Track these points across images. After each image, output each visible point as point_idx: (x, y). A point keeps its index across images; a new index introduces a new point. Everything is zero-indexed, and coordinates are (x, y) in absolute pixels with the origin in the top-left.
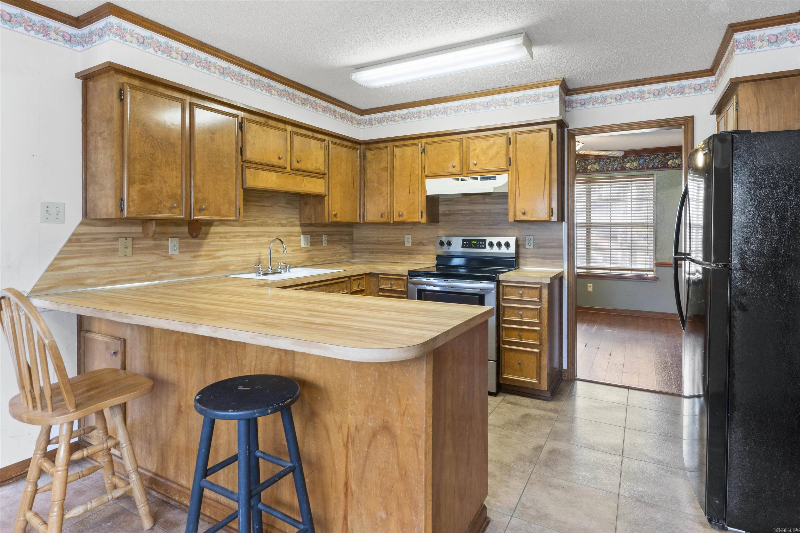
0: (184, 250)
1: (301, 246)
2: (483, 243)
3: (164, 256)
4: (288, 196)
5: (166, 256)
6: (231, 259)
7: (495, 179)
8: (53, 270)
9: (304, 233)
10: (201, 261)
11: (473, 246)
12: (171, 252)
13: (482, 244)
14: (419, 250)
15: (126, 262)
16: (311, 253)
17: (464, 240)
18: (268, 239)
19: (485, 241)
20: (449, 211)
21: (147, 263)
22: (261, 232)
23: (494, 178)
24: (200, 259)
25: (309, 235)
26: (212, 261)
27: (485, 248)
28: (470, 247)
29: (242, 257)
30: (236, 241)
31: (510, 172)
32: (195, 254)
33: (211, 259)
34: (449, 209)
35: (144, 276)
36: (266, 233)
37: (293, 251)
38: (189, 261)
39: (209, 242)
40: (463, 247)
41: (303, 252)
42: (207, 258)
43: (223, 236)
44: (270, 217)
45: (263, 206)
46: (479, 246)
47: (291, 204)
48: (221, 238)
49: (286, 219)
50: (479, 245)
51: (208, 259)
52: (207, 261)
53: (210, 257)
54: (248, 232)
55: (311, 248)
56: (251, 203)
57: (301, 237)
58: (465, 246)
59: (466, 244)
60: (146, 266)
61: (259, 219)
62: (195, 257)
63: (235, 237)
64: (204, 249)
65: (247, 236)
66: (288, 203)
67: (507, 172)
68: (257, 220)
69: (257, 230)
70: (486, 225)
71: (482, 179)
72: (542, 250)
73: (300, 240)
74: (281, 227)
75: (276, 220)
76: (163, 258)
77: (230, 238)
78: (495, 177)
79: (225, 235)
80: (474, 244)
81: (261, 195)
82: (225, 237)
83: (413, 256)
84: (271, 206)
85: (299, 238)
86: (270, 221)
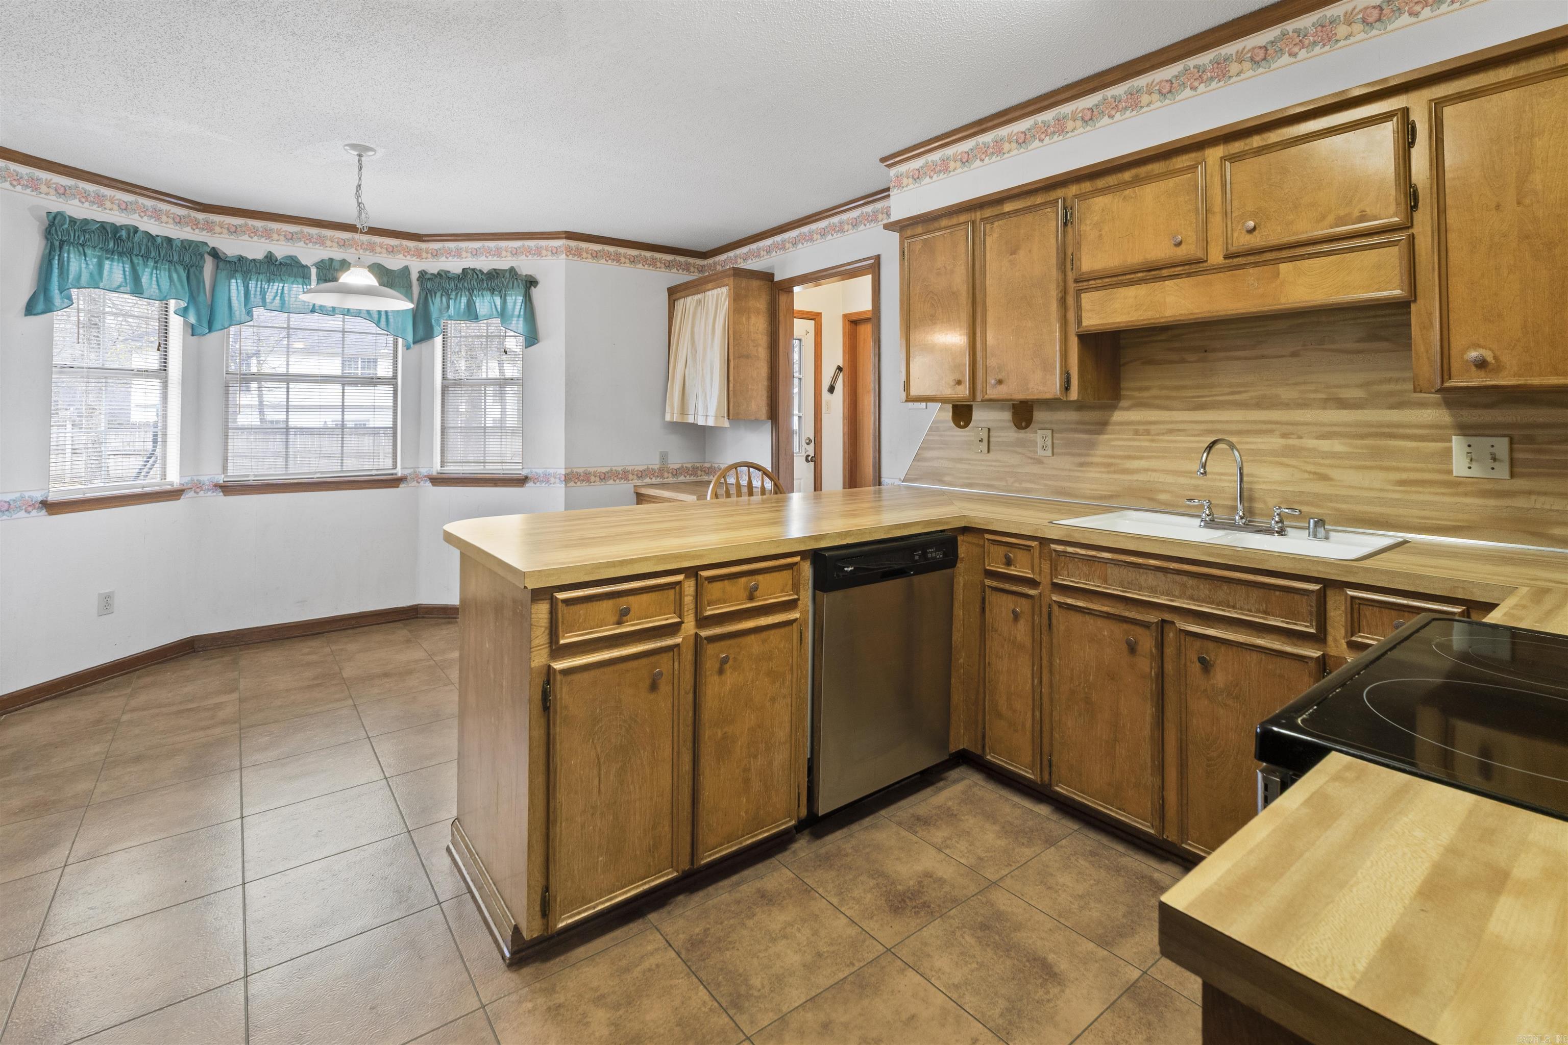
0: (1063, 451)
1: (1450, 472)
3: (1031, 458)
4: (1375, 316)
5: (1034, 459)
6: (1162, 478)
8: (918, 461)
9: (1465, 429)
10: (1092, 473)
12: (1040, 452)
15: (983, 461)
16: (1521, 502)
18: (1283, 441)
21: (1009, 466)
22: (1255, 422)
24: (1091, 469)
25: (1504, 436)
26: (1116, 476)
29: (1191, 478)
30: (1175, 441)
32: (1083, 460)
33: (1115, 472)
35: (1003, 483)
36: (1274, 426)
37: (1402, 483)
38: (1070, 470)
39: (1109, 440)
41: (1466, 494)
42: (1106, 470)
43: (1143, 430)
44: (1288, 384)
45: (1263, 357)
47: (1387, 340)
48: (1136, 432)
49: (1366, 385)
51: (1108, 472)
52: (1105, 476)
53: (1112, 469)
54: (1212, 422)
55: (1521, 484)
56: (1222, 354)
57: (1451, 441)
60: (1007, 469)
61: (1245, 392)
62: (1081, 465)
63: (1171, 432)
64: (1098, 452)
65: (1207, 430)
66: (1373, 337)
68: (1240, 393)
69: (1240, 418)
73: (1449, 450)
74: (1338, 408)
75: (1316, 391)
76: (1030, 461)
77: (1158, 434)
79: (1146, 427)
81: (1254, 330)
82: (1148, 433)
84: (1294, 355)
85: (1447, 444)
86: (1286, 393)
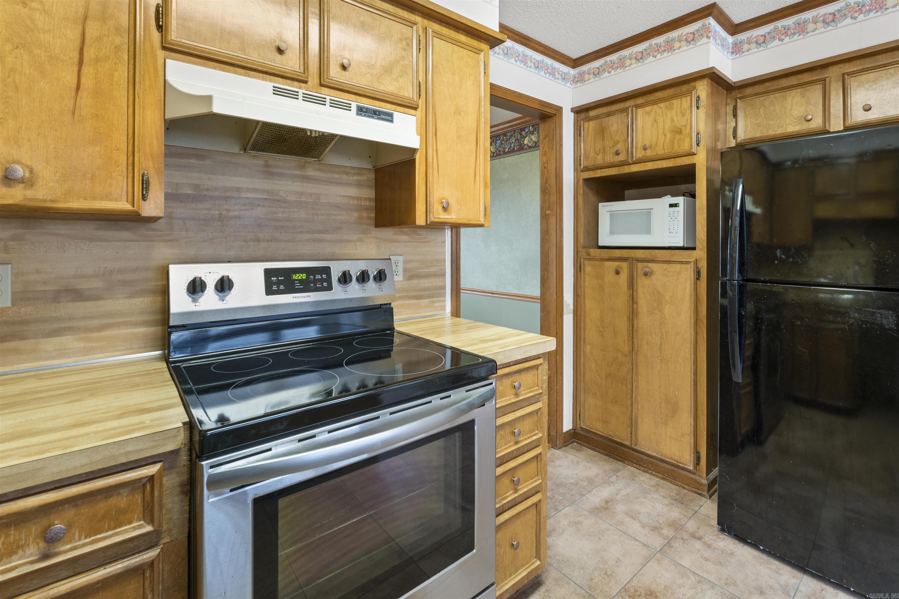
2: (324, 276)
7: (392, 121)
11: (298, 285)
13: (322, 280)
14: (58, 319)
17: (268, 273)
19: (327, 270)
20: (197, 187)
23: (389, 117)
27: (330, 288)
28: (290, 289)
31: (419, 112)
34: (196, 182)
40: (269, 291)
46: (315, 284)
50: (315, 281)
58: (275, 288)
59: (278, 283)
67: (412, 112)
70: (308, 232)
71: (361, 111)
72: (415, 282)
78: (391, 115)
80: (301, 281)
83: (27, 345)
